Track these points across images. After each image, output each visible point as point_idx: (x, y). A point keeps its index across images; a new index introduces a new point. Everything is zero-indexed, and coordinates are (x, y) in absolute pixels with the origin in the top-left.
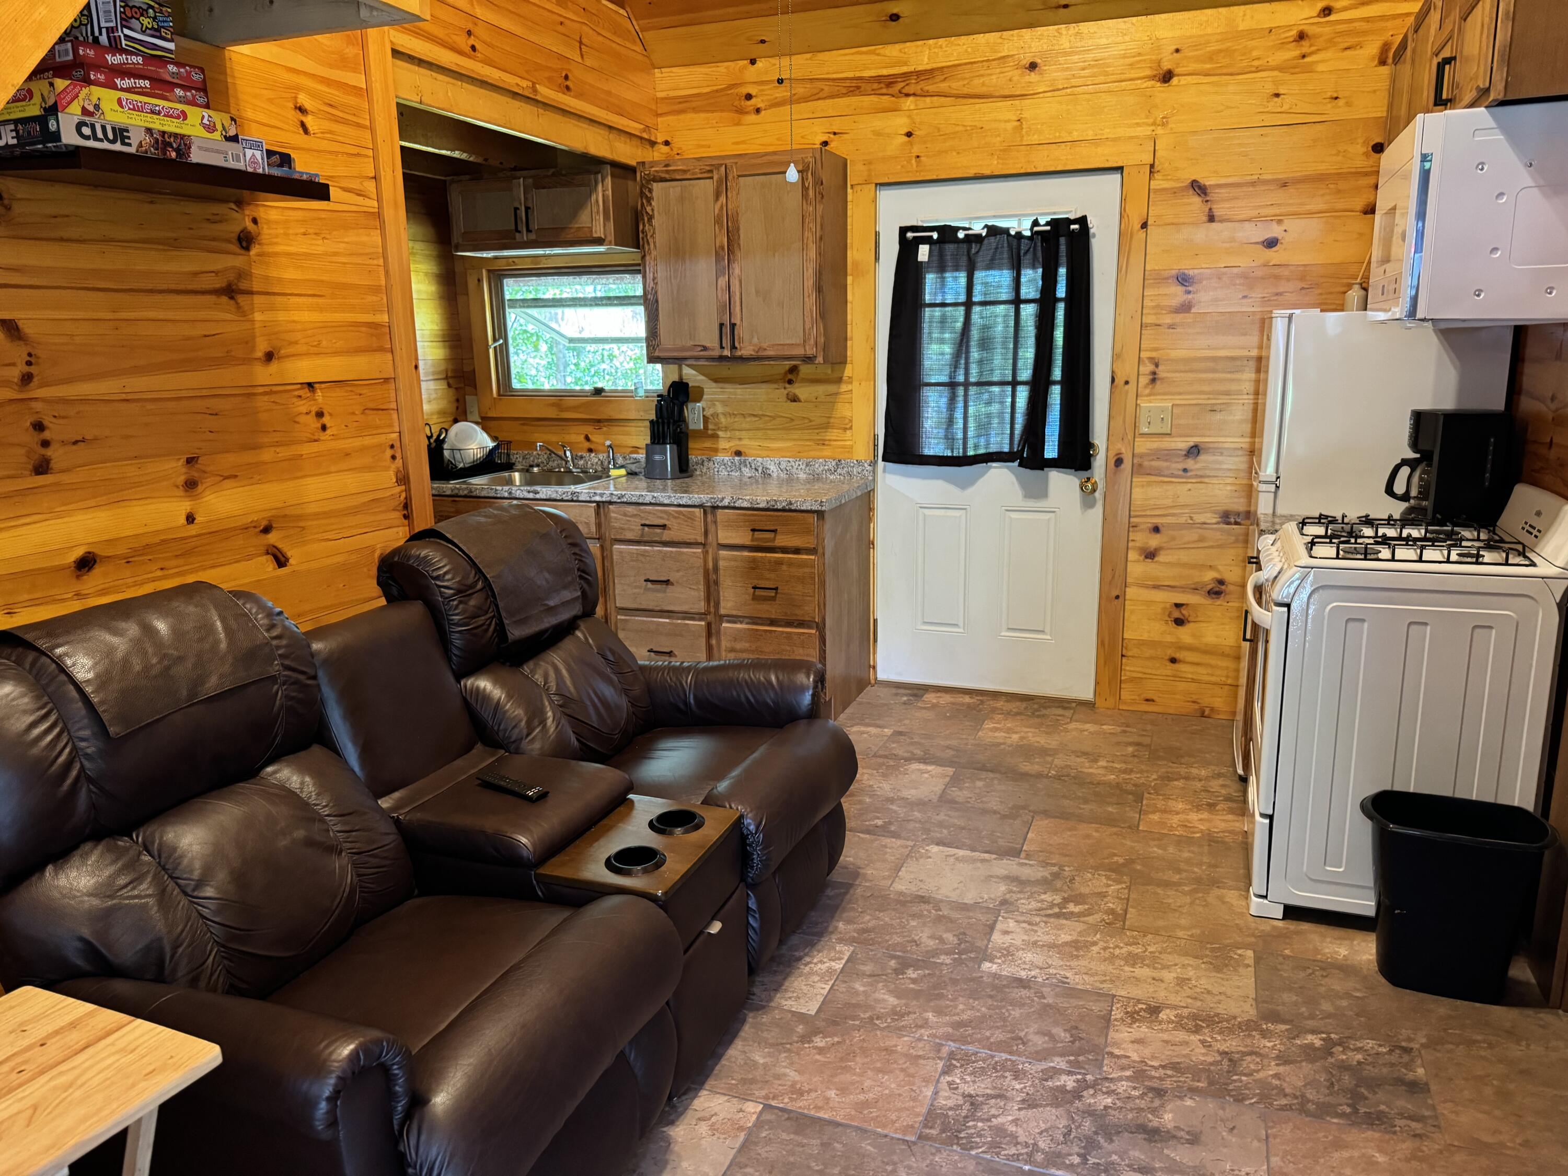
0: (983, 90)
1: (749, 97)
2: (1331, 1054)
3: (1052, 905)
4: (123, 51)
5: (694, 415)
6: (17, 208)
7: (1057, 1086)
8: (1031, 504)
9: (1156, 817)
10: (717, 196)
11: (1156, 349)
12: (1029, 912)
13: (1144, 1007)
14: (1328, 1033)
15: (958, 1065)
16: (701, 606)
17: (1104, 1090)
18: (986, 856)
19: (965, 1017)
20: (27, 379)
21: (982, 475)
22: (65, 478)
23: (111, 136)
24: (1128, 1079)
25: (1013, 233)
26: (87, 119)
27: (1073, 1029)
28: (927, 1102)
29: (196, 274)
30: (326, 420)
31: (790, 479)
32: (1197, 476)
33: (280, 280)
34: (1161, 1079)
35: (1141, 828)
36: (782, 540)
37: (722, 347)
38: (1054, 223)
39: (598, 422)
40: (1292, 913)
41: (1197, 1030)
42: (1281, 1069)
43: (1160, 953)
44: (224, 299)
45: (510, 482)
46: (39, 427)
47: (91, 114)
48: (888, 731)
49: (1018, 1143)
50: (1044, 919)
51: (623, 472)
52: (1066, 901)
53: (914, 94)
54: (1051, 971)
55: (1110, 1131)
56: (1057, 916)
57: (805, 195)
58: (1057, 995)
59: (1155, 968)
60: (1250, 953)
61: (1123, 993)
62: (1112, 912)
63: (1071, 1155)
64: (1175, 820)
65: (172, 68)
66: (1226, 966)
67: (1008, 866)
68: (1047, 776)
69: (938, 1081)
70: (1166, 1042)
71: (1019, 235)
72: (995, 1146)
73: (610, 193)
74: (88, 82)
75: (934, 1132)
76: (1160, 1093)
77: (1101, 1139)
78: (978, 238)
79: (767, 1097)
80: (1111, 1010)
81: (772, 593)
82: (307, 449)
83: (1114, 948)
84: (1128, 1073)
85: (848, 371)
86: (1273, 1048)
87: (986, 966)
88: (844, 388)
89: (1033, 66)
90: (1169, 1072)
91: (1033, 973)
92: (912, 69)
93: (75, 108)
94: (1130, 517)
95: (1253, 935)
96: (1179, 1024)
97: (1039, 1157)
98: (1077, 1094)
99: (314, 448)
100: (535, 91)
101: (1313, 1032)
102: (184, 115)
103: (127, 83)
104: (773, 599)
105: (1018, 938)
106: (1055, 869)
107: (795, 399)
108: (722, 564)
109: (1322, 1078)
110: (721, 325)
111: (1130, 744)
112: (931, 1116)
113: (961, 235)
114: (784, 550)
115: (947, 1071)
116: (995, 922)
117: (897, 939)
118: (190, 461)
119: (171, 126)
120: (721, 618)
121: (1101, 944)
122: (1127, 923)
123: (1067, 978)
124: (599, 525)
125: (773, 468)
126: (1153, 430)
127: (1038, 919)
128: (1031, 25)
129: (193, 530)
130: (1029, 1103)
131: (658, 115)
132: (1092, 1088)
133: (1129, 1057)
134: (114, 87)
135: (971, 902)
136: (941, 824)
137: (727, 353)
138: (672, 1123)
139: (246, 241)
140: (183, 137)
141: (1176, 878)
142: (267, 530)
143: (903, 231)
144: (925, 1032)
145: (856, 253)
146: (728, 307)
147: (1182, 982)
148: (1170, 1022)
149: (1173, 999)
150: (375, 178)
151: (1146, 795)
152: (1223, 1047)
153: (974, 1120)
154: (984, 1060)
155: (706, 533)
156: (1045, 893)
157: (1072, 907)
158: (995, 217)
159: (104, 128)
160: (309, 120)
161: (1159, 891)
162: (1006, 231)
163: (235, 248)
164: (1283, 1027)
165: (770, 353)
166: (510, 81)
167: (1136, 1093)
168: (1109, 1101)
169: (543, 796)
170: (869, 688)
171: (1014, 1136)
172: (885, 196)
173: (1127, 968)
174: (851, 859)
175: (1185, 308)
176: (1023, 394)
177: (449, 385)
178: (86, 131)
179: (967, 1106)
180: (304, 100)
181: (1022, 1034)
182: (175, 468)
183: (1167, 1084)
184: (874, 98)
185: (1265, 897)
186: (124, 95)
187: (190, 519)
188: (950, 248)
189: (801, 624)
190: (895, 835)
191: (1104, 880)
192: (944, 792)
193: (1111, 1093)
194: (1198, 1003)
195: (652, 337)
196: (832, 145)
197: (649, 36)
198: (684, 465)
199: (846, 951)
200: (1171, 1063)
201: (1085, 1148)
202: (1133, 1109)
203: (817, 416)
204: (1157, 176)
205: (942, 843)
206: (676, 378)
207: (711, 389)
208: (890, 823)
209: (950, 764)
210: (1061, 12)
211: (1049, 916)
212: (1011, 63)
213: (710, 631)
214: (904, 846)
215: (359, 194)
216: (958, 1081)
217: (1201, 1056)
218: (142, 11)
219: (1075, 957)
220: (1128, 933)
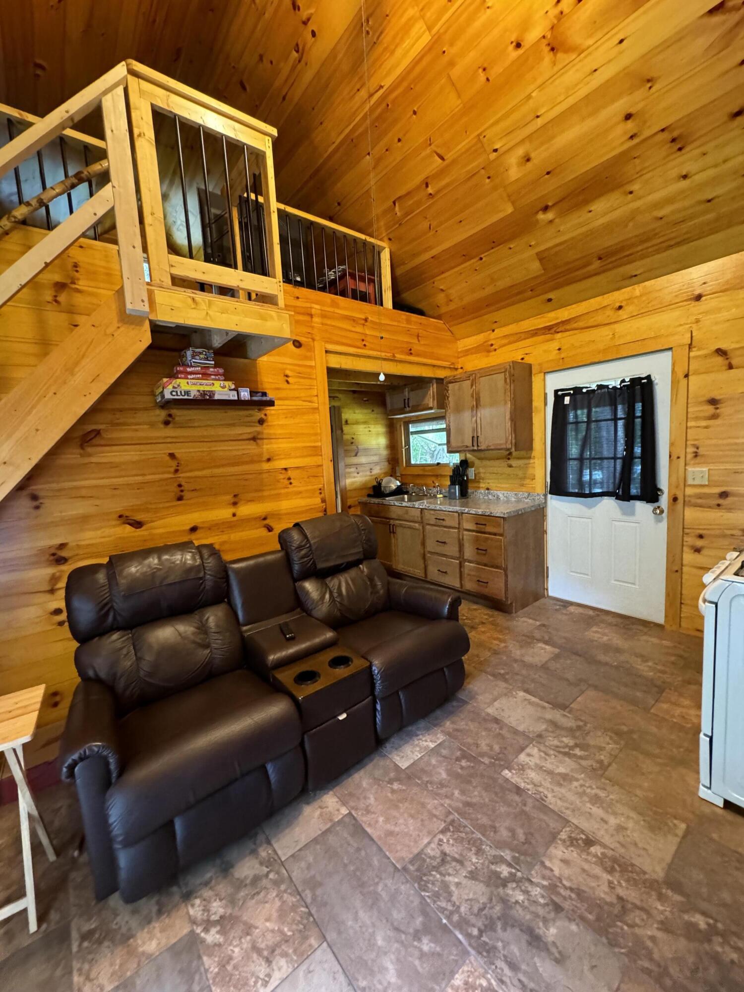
0: (595, 323)
1: (492, 345)
2: (709, 941)
3: (567, 746)
4: (193, 367)
5: (471, 473)
6: (177, 419)
7: (496, 871)
8: (625, 518)
9: (665, 706)
10: (472, 386)
11: (696, 440)
12: (550, 747)
13: (584, 837)
14: (716, 921)
15: (452, 830)
16: (457, 555)
17: (523, 888)
18: (546, 705)
19: (474, 801)
20: (176, 471)
21: (600, 501)
22: (189, 502)
23: (183, 394)
24: (543, 887)
25: (610, 387)
26: (175, 390)
27: (529, 834)
28: (421, 846)
29: (241, 434)
30: (292, 481)
31: (508, 501)
32: (726, 509)
33: (275, 434)
34: (565, 898)
35: (652, 711)
36: (489, 529)
37: (473, 446)
38: (632, 380)
39: (437, 476)
40: (730, 807)
41: (611, 871)
42: (659, 935)
43: (617, 802)
44: (252, 442)
45: (403, 500)
46: (180, 486)
47: (176, 388)
48: (538, 623)
49: (449, 901)
50: (557, 754)
51: (441, 496)
52: (576, 745)
53: (561, 332)
54: (541, 789)
55: (508, 920)
56: (566, 754)
57: (506, 382)
58: (534, 807)
59: (607, 812)
60: (683, 826)
61: (575, 821)
62: (601, 762)
63: (474, 926)
64: (678, 711)
65: (212, 370)
66: (660, 829)
67: (555, 714)
68: (611, 666)
69: (435, 836)
70: (584, 870)
71: (615, 388)
72: (436, 896)
73: (435, 390)
74: (178, 378)
75: (411, 868)
76: (558, 908)
77: (499, 925)
78: (593, 391)
79: (353, 808)
80: (561, 831)
81: (484, 552)
82: (283, 491)
83: (588, 787)
84: (545, 883)
85: (534, 454)
86: (662, 912)
87: (506, 773)
88: (532, 461)
89: (620, 308)
90: (573, 896)
91: (529, 787)
92: (560, 320)
93: (170, 387)
94: (683, 528)
95: (693, 813)
96: (601, 861)
97: (456, 918)
98: (504, 883)
99: (286, 490)
100: (394, 356)
101: (704, 914)
102: (213, 384)
103: (193, 376)
104: (485, 554)
105: (532, 762)
106: (581, 724)
107: (510, 466)
108: (465, 537)
109: (691, 960)
110: (473, 437)
112: (418, 857)
113: (584, 390)
114: (490, 533)
115: (443, 832)
116: (527, 746)
117: (470, 740)
118: (235, 496)
119: (207, 388)
120: (466, 560)
121: (581, 782)
122: (606, 773)
123: (546, 797)
124: (422, 518)
125: (501, 495)
126: (696, 482)
127: (552, 752)
128: (618, 289)
129: (235, 519)
130: (473, 876)
131: (459, 358)
132: (516, 882)
133: (552, 870)
134: (188, 378)
135: (522, 730)
136: (533, 681)
137: (476, 448)
138: (308, 803)
139: (261, 422)
140: (212, 391)
141: (657, 751)
142: (265, 519)
143: (556, 392)
144: (448, 801)
145: (537, 403)
146: (475, 430)
147: (620, 828)
148: (596, 856)
149: (607, 840)
150: (317, 396)
151: (667, 690)
152: (621, 892)
153: (436, 871)
154: (467, 833)
155: (459, 524)
156: (566, 737)
157: (578, 752)
158: (602, 381)
159: (181, 392)
160: (290, 379)
161: (641, 757)
162: (607, 386)
163: (258, 425)
164: (678, 898)
165: (492, 447)
166: (383, 355)
167: (542, 901)
168: (521, 897)
169: (292, 639)
170: (543, 599)
171: (450, 894)
172: (549, 377)
173: (588, 805)
175: (714, 417)
176: (619, 463)
177: (389, 463)
178: (174, 393)
179: (438, 860)
180: (288, 372)
181: (497, 825)
182: (229, 498)
183: (566, 905)
184: (543, 336)
185: (710, 788)
186: (189, 381)
187: (234, 515)
188: (579, 397)
189: (497, 567)
190: (506, 681)
191: (608, 739)
192: (546, 662)
193: (526, 892)
194: (622, 851)
195: (448, 442)
196: (525, 359)
197: (453, 329)
198: (464, 494)
199: (441, 738)
200: (578, 889)
201: (486, 926)
202: (533, 912)
203: (520, 473)
204: (694, 349)
205: (527, 691)
206: (463, 458)
207: (477, 462)
208: (508, 673)
209: (559, 647)
210: (633, 279)
211: (560, 752)
212: (609, 308)
213: (461, 565)
214: (506, 688)
215: (310, 402)
216: (445, 841)
217: (602, 892)
218: (201, 353)
219: (560, 785)
220: (603, 780)
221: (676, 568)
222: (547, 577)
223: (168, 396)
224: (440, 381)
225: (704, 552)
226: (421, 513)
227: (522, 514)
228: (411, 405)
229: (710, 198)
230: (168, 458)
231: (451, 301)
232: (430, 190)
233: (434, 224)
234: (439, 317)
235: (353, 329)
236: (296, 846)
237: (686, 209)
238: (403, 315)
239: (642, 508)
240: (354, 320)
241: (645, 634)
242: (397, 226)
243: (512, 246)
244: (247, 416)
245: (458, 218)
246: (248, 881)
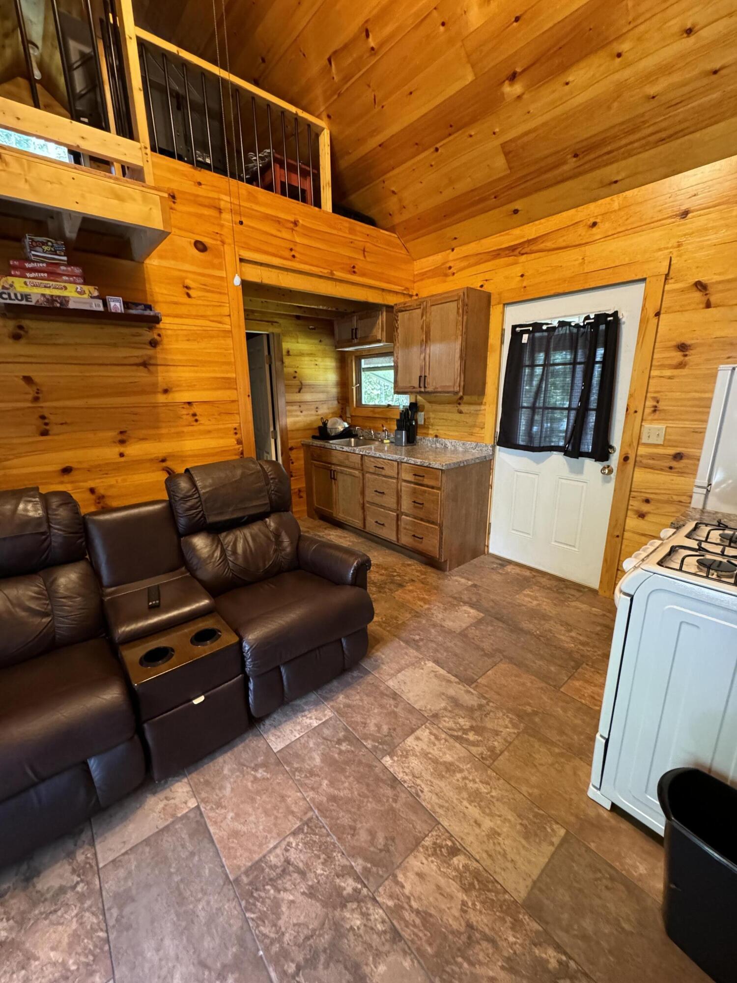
0: (564, 244)
1: (450, 268)
3: (461, 729)
4: (34, 262)
5: (421, 417)
6: (31, 332)
7: (340, 886)
8: (573, 476)
9: (577, 684)
10: (422, 316)
11: (658, 392)
12: (442, 729)
13: (450, 844)
14: (570, 957)
15: (306, 831)
16: (394, 506)
17: (364, 909)
18: (453, 678)
19: (342, 794)
20: (36, 399)
21: (549, 457)
22: (56, 438)
23: (19, 298)
24: (387, 909)
25: (573, 324)
26: (6, 291)
27: (390, 839)
28: (265, 852)
29: (125, 358)
30: (198, 417)
31: (455, 451)
32: (678, 472)
33: (173, 360)
34: (407, 924)
35: (562, 690)
36: (426, 481)
37: (421, 387)
38: (598, 317)
39: (386, 419)
40: (618, 811)
41: (468, 889)
43: (498, 800)
44: (141, 368)
45: (349, 444)
46: (43, 417)
47: (7, 289)
48: (470, 583)
49: (275, 925)
50: (448, 737)
51: (388, 441)
52: (472, 728)
53: (526, 253)
54: (419, 782)
55: (334, 953)
56: (457, 738)
57: (458, 312)
58: (406, 804)
59: (484, 812)
60: (562, 832)
61: (445, 824)
62: (492, 749)
63: (293, 960)
64: (589, 690)
65: (63, 268)
66: (536, 835)
67: (457, 690)
68: (532, 634)
69: (284, 839)
70: (438, 887)
71: (577, 326)
72: (262, 918)
73: (384, 319)
74: (9, 275)
75: (245, 880)
76: (396, 936)
77: (322, 960)
78: (554, 328)
79: (203, 800)
80: (427, 836)
81: (421, 506)
82: (186, 429)
83: (470, 781)
84: (390, 903)
85: (485, 399)
86: (511, 945)
87: (387, 761)
88: (483, 407)
89: (594, 224)
90: (418, 921)
91: (406, 778)
92: (525, 239)
94: (631, 491)
95: (577, 817)
96: (461, 875)
97: (275, 948)
98: (344, 903)
99: (191, 428)
100: (332, 273)
101: (559, 948)
102: (66, 288)
103: (33, 275)
104: (422, 508)
106: (484, 702)
107: (461, 412)
108: (403, 488)
110: (420, 377)
111: (600, 624)
112: (257, 865)
113: (544, 327)
114: (428, 486)
115: (294, 834)
116: (419, 728)
117: (359, 719)
118: (122, 433)
119: (57, 293)
120: (403, 513)
121: (465, 773)
122: (496, 763)
123: (422, 792)
124: (362, 465)
125: (449, 444)
126: (650, 441)
127: (443, 736)
128: (595, 200)
129: (122, 459)
130: (312, 892)
131: (414, 282)
132: (358, 902)
133: (403, 887)
134: (26, 277)
135: (418, 708)
136: (447, 650)
137: (423, 390)
138: (154, 793)
139: (154, 344)
140: (64, 297)
141: (556, 738)
142: (164, 460)
143: (514, 327)
144: (311, 794)
145: (493, 340)
146: (422, 368)
147: (494, 834)
148: (456, 869)
149: (475, 849)
150: (229, 316)
151: (584, 665)
153: (272, 886)
154: (321, 836)
155: (398, 473)
156: (463, 718)
157: (471, 736)
158: (565, 316)
159: (16, 295)
160: (191, 292)
161: (537, 745)
162: (569, 324)
163: (149, 347)
164: (535, 926)
165: (439, 390)
166: (319, 270)
167: (380, 927)
168: (357, 922)
169: (155, 607)
170: (482, 556)
171: (278, 916)
172: (509, 310)
173: (465, 803)
174: (383, 656)
175: (681, 365)
176: (573, 414)
177: (339, 403)
178: (5, 296)
179: (279, 870)
180: (189, 282)
181: (359, 826)
182: (113, 435)
183: (406, 934)
184: (506, 259)
185: (599, 789)
186: (28, 280)
187: (122, 455)
188: (538, 335)
189: (433, 523)
190: (418, 649)
191: (507, 721)
192: (467, 628)
193: (365, 915)
194: (487, 862)
195: (396, 382)
196: (485, 286)
197: (407, 245)
198: (411, 440)
199: (329, 714)
200: (426, 913)
201: (306, 960)
202: (365, 942)
203: (470, 420)
204: (670, 281)
205: (437, 662)
206: (413, 401)
207: (427, 406)
208: (422, 640)
209: (485, 611)
210: (613, 186)
211: (451, 736)
212: (581, 225)
213: (398, 518)
214: (416, 657)
215: (220, 323)
216: (294, 845)
217: (452, 918)
218: (44, 244)
219: (441, 777)
220: (489, 772)
221: (617, 533)
222: (489, 533)
224: (390, 308)
225: (649, 518)
226: (361, 460)
227: (464, 466)
228: (359, 336)
229: (717, 66)
230: (22, 383)
231: (404, 207)
232: (372, 42)
233: (379, 95)
234: (392, 229)
235: (279, 234)
236: (123, 847)
237: (684, 84)
238: (345, 222)
239: (591, 466)
240: (279, 222)
241: (577, 599)
242: (336, 97)
243: (473, 133)
244: (134, 336)
245: (406, 89)
246: (48, 896)
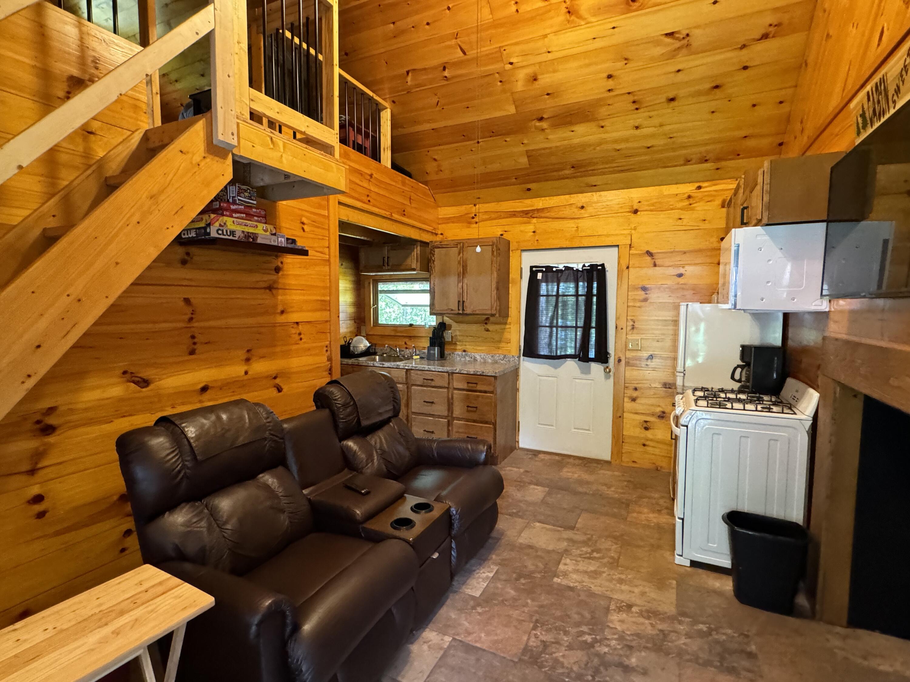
0: (563, 216)
1: (473, 218)
2: (711, 635)
3: (587, 553)
4: (237, 204)
5: (448, 335)
6: (195, 258)
7: (583, 640)
8: (584, 376)
9: (635, 515)
10: (459, 254)
11: (634, 316)
12: (576, 556)
13: (625, 604)
14: (710, 624)
15: (539, 626)
16: (445, 413)
17: (605, 644)
18: (559, 529)
19: (545, 603)
20: (191, 319)
21: (564, 363)
22: (200, 357)
23: (229, 234)
24: (616, 639)
25: (575, 269)
26: (221, 228)
27: (592, 612)
28: (524, 643)
29: (258, 282)
30: (302, 336)
31: (485, 362)
32: (652, 368)
33: (289, 284)
34: (631, 641)
35: (628, 520)
36: (479, 387)
37: (459, 310)
38: (591, 266)
39: (410, 337)
40: (694, 564)
41: (649, 618)
42: (688, 641)
43: (634, 578)
44: (268, 291)
45: (374, 360)
46: (193, 337)
47: (222, 226)
48: (522, 470)
49: (563, 667)
50: (583, 559)
51: (418, 357)
52: (593, 551)
53: (536, 217)
54: (584, 584)
55: (605, 664)
56: (589, 558)
57: (493, 254)
58: (586, 596)
59: (631, 586)
60: (674, 582)
61: (616, 597)
62: (612, 558)
63: (587, 675)
64: (643, 517)
65: (254, 210)
66: (663, 587)
67: (569, 534)
68: (588, 494)
69: (530, 633)
70: (634, 623)
71: (577, 270)
72: (553, 668)
73: (419, 252)
74: (223, 215)
75: (526, 658)
76: (630, 648)
77: (602, 668)
78: (561, 271)
79: (454, 634)
80: (610, 605)
81: (475, 409)
82: (294, 347)
83: (613, 575)
84: (616, 637)
85: (509, 320)
86: (684, 630)
87: (556, 580)
88: (507, 326)
89: (582, 207)
90: (635, 638)
91: (575, 584)
92: (535, 208)
93: (217, 224)
94: (625, 383)
95: (676, 574)
96: (641, 614)
97: (573, 675)
98: (591, 645)
99: (297, 347)
100: (392, 216)
101: (703, 623)
102: (257, 226)
103: (237, 215)
104: (475, 411)
105: (570, 568)
106: (589, 536)
107: (488, 330)
108: (455, 396)
109: (706, 647)
110: (459, 301)
111: (625, 481)
112: (526, 650)
113: (554, 269)
114: (480, 391)
115: (535, 628)
116: (561, 559)
117: (518, 564)
118: (248, 351)
119: (251, 230)
120: (454, 419)
121: (607, 573)
122: (619, 563)
123: (591, 588)
124: (407, 378)
125: (478, 357)
126: (633, 348)
127: (579, 559)
128: (582, 192)
129: (246, 377)
130: (570, 647)
131: (439, 224)
132: (599, 642)
133: (616, 628)
134: (232, 217)
135: (551, 549)
136: (541, 513)
137: (461, 312)
138: (412, 643)
139: (277, 270)
140: (255, 234)
141: (642, 544)
142: (275, 378)
143: (531, 267)
144: (526, 610)
145: (513, 274)
146: (462, 295)
147: (643, 594)
148: (637, 613)
149: (638, 602)
150: (328, 247)
151: (631, 505)
152: (660, 627)
153: (545, 654)
154: (551, 625)
155: (449, 383)
156: (584, 547)
157: (595, 555)
158: (568, 263)
159: (227, 231)
160: (305, 227)
161: (634, 549)
162: (572, 268)
163: (274, 272)
164: (688, 620)
165: (477, 312)
166: (382, 212)
167: (619, 647)
169: (368, 493)
170: (516, 451)
171: (562, 664)
172: (524, 254)
173: (618, 585)
174: (501, 527)
175: (645, 300)
176: (579, 331)
177: (355, 322)
179: (542, 647)
180: (304, 220)
181: (569, 613)
182: (242, 354)
183: (633, 644)
184: (520, 218)
185: (682, 556)
186: (235, 220)
187: (246, 373)
188: (550, 274)
189: (486, 423)
190: (521, 517)
191: (610, 543)
192: (544, 498)
193: (608, 646)
194: (650, 605)
195: (432, 305)
196: (504, 235)
197: (436, 196)
198: (442, 356)
199: (495, 568)
200: (636, 634)
201: (594, 672)
202: (617, 655)
203: (497, 337)
204: (633, 249)
205: (540, 522)
206: (441, 321)
207: (455, 326)
208: (519, 511)
209: (548, 486)
210: (593, 187)
211: (585, 558)
212: (574, 206)
213: (449, 424)
214: (524, 522)
215: (322, 253)
216: (539, 634)
217: (650, 631)
218: (246, 191)
219: (595, 578)
220: (620, 568)
221: (619, 415)
222: (519, 430)
223: (214, 234)
224: (424, 244)
225: (638, 401)
226: (406, 373)
227: (506, 373)
228: (390, 264)
230: (182, 304)
231: (441, 171)
232: (446, 73)
233: (442, 101)
234: (426, 183)
235: (361, 183)
236: (423, 676)
238: (400, 176)
239: (596, 368)
240: (361, 174)
241: (600, 469)
242: (405, 92)
243: (508, 139)
244: (264, 263)
245: (466, 104)
